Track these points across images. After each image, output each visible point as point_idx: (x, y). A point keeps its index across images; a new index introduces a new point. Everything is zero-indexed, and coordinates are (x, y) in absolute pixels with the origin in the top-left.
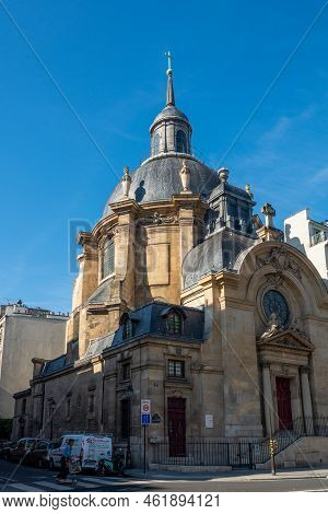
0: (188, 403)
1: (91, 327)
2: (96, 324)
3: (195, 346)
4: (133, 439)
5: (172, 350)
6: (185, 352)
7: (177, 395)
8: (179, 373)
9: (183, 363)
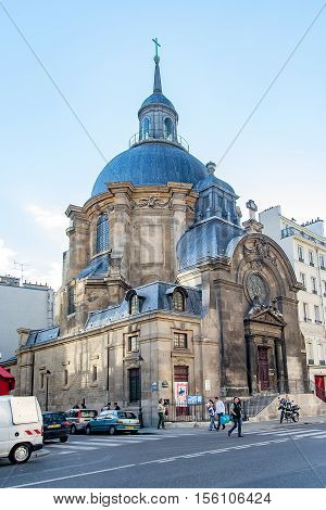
0: (190, 370)
1: (90, 300)
2: (95, 298)
3: (196, 321)
4: (144, 403)
5: (178, 325)
6: (188, 326)
7: (182, 363)
8: (182, 345)
9: (186, 335)
